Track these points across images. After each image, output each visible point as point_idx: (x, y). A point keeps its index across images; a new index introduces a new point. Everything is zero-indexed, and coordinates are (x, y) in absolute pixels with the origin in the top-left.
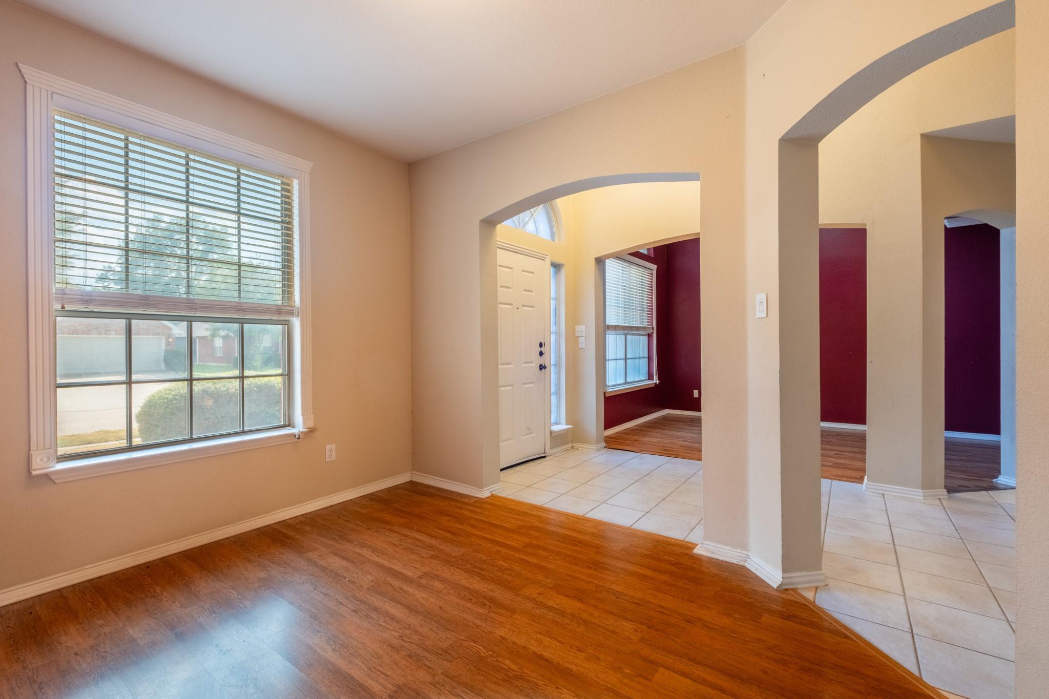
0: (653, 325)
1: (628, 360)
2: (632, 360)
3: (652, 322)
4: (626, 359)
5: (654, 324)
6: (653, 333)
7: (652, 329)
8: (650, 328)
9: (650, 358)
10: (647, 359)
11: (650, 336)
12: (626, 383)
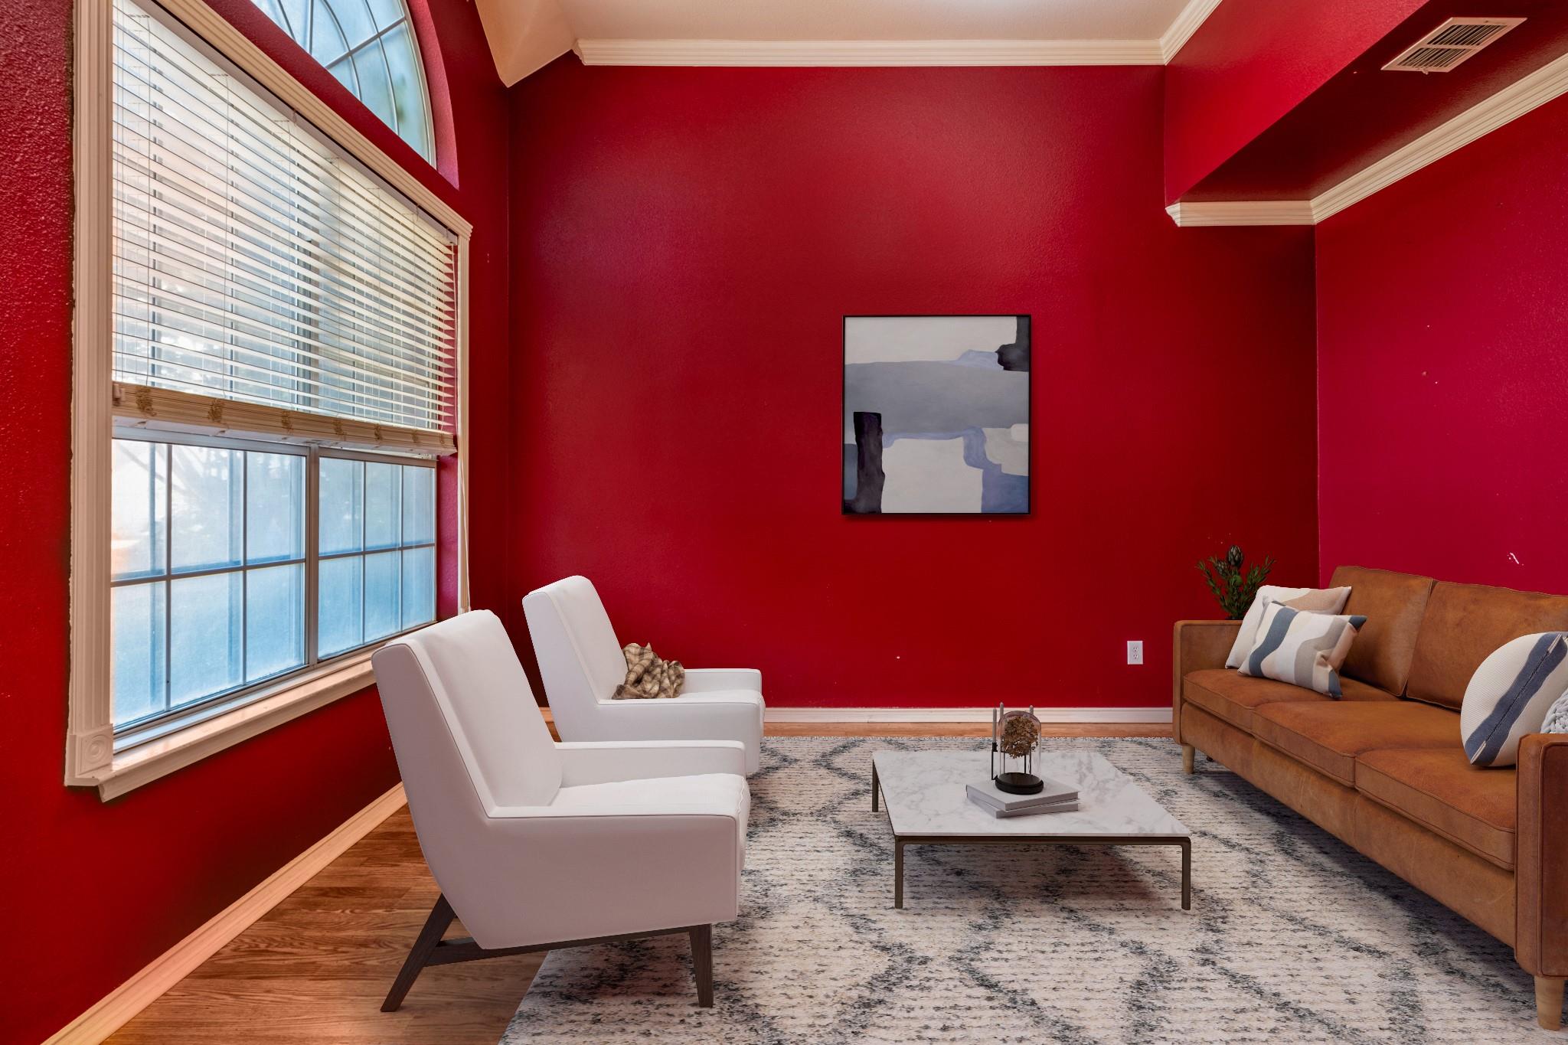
0: (454, 428)
1: (324, 566)
2: (358, 560)
3: (452, 420)
4: (312, 559)
5: (459, 425)
6: (455, 456)
7: (450, 443)
8: (442, 437)
9: (443, 546)
10: (434, 550)
11: (443, 466)
12: (313, 663)
